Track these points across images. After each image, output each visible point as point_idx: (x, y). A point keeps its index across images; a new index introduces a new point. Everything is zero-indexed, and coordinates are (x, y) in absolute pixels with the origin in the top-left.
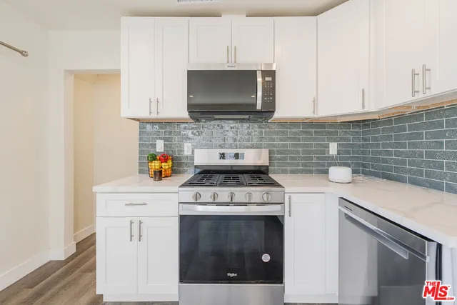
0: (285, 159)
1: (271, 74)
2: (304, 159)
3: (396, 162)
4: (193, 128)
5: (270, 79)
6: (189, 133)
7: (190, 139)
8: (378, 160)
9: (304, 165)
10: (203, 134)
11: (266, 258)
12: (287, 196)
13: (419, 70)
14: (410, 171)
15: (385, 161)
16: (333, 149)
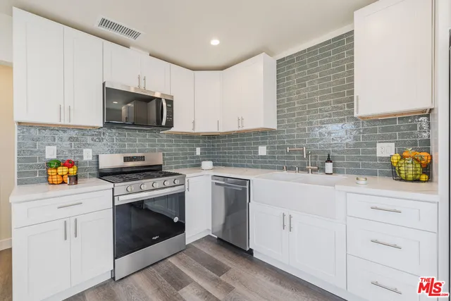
0: (171, 159)
1: (170, 102)
2: (183, 158)
3: (228, 157)
4: (93, 135)
5: (170, 106)
6: (89, 140)
7: (89, 145)
8: (220, 157)
9: (182, 162)
10: (105, 141)
11: (176, 219)
12: (186, 180)
13: (240, 118)
14: (234, 161)
15: (223, 157)
16: (198, 151)
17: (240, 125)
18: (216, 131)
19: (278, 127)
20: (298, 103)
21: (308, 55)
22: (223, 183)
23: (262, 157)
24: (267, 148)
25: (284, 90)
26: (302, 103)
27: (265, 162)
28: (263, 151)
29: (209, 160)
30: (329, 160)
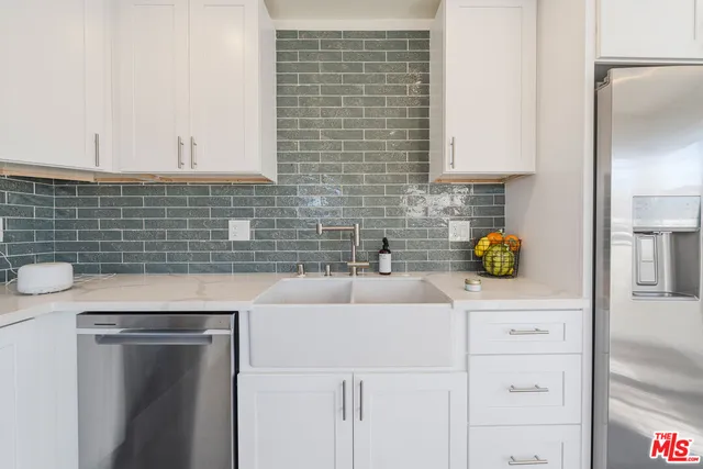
3: (127, 246)
14: (148, 257)
17: (186, 159)
18: (91, 166)
19: (279, 178)
20: (324, 134)
21: (346, 45)
22: (115, 331)
23: (238, 245)
24: (251, 226)
25: (293, 102)
26: (333, 135)
27: (248, 257)
28: (240, 230)
29: (60, 259)
30: (385, 250)
